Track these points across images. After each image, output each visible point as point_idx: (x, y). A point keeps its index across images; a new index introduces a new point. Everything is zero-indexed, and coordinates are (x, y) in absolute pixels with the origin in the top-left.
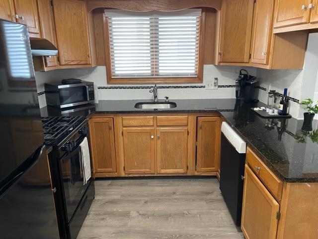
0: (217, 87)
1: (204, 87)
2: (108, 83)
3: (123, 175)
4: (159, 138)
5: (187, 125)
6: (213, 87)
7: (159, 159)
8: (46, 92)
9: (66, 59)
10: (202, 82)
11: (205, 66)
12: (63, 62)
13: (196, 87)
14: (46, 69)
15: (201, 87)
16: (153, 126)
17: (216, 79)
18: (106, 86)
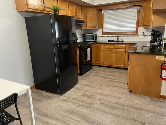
0: (144, 36)
1: (138, 36)
2: (102, 35)
3: (102, 65)
4: (115, 52)
5: (125, 49)
6: (142, 36)
7: (114, 60)
8: (83, 37)
9: (89, 26)
10: (137, 34)
11: (139, 28)
12: (87, 27)
13: (135, 36)
14: (82, 29)
15: (137, 36)
16: (113, 48)
17: (143, 33)
18: (101, 35)
